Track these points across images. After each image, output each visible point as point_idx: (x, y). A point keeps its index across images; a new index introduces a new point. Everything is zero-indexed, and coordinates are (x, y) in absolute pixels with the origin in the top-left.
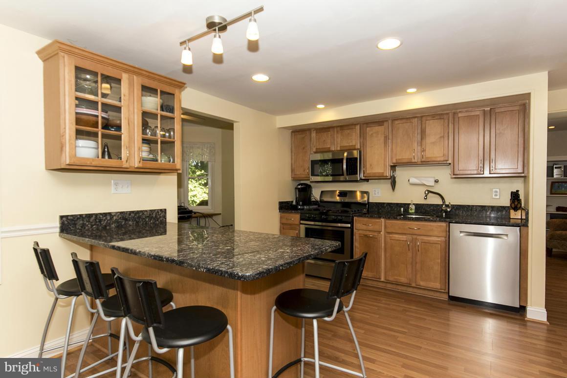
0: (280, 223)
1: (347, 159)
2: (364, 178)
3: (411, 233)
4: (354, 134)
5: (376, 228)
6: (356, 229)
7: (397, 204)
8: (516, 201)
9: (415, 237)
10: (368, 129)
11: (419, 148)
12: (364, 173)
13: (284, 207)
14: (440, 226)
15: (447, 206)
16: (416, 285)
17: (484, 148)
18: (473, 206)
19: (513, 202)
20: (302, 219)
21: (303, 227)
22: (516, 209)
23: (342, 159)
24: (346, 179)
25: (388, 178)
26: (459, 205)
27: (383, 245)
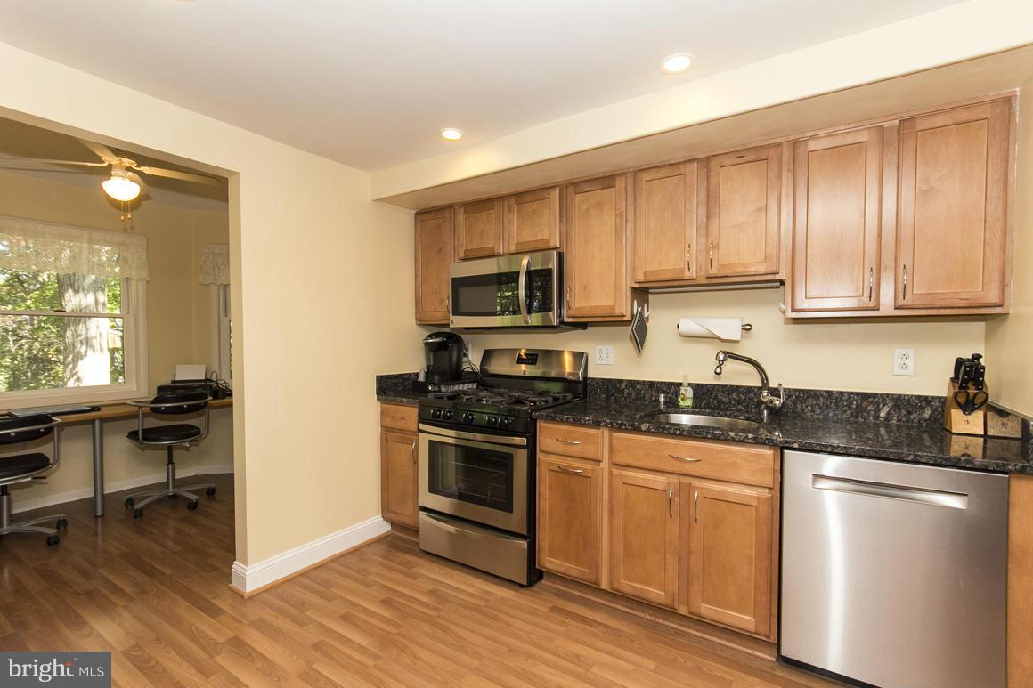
0: (382, 426)
1: (529, 273)
2: (570, 320)
3: (676, 469)
4: (547, 211)
5: (590, 451)
6: (541, 451)
7: (651, 384)
8: (970, 385)
9: (686, 480)
10: (579, 197)
11: (703, 240)
12: (569, 308)
13: (390, 388)
14: (757, 455)
15: (774, 392)
16: (690, 613)
17: (880, 235)
18: (842, 393)
19: (961, 388)
20: (422, 420)
21: (424, 441)
22: (968, 407)
23: (517, 274)
24: (526, 322)
25: (625, 319)
26: (804, 391)
27: (606, 496)
